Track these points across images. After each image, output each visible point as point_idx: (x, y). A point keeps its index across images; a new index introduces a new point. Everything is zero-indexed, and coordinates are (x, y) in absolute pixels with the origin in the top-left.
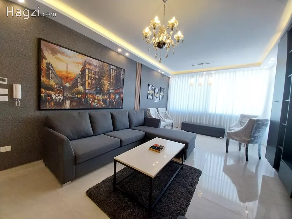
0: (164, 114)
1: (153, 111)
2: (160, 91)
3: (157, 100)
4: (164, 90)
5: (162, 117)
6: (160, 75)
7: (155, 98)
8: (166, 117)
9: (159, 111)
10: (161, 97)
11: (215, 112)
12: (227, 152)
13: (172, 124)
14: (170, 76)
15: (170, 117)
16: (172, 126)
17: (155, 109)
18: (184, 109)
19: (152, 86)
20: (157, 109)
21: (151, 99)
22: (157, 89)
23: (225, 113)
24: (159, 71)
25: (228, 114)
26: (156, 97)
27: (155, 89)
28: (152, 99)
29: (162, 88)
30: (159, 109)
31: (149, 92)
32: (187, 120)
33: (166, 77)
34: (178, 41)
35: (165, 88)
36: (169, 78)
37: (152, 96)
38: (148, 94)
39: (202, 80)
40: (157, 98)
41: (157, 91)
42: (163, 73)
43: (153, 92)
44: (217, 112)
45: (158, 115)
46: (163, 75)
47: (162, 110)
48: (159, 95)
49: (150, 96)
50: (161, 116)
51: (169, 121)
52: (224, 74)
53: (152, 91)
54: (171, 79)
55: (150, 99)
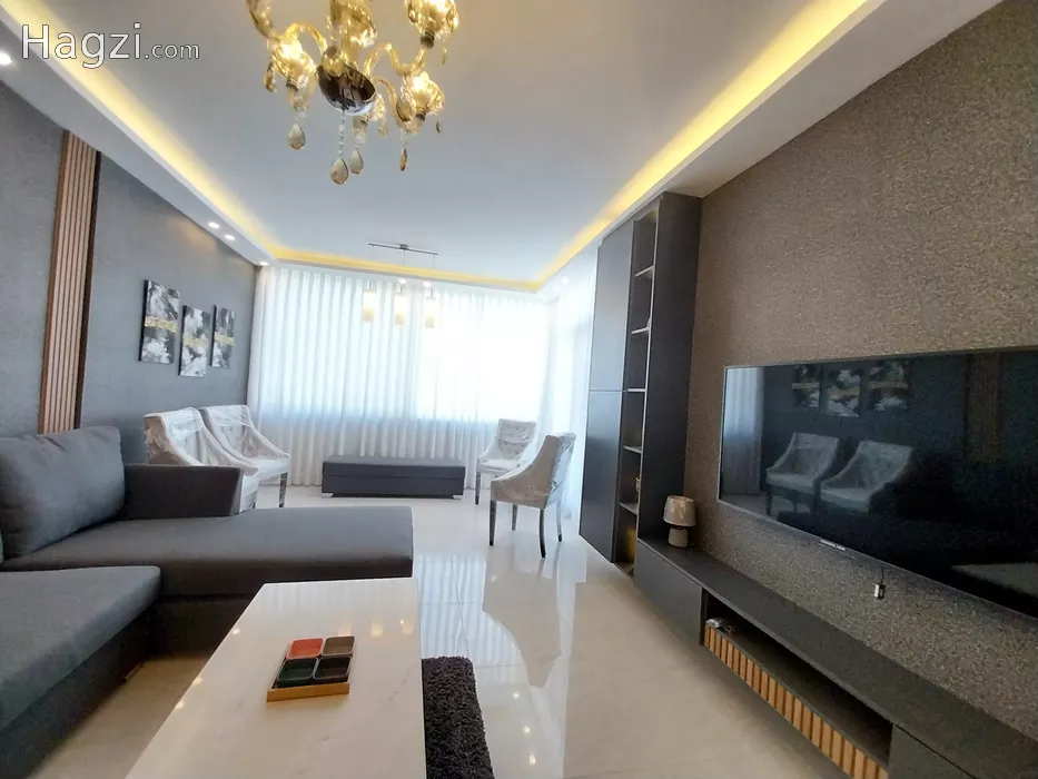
0: (237, 433)
1: (180, 427)
2: (213, 321)
3: (195, 368)
4: (231, 321)
5: (231, 449)
6: (211, 245)
7: (186, 356)
8: (250, 449)
9: (213, 422)
10: (217, 351)
11: (434, 416)
12: (491, 543)
13: (284, 476)
14: (263, 263)
15: (271, 446)
16: (283, 484)
17: (189, 414)
18: (329, 406)
19: (172, 293)
20: (203, 413)
21: (165, 360)
22: (198, 313)
23: (458, 418)
24: (213, 226)
25: (466, 419)
26: (191, 351)
27: (185, 310)
28: (171, 359)
29: (224, 312)
30: (212, 411)
31: (149, 322)
32: (342, 452)
33: (238, 262)
34: (421, 117)
35: (236, 312)
36: (257, 269)
37: (169, 346)
38: (145, 333)
39: (402, 304)
40: (195, 355)
41: (195, 320)
42: (229, 238)
43: (174, 327)
44: (439, 417)
45: (208, 442)
46: (226, 250)
47: (224, 415)
48: (207, 346)
49: (155, 348)
50: (226, 444)
51: (266, 466)
52: (456, 297)
53: (169, 318)
54: (264, 277)
55: (153, 360)
